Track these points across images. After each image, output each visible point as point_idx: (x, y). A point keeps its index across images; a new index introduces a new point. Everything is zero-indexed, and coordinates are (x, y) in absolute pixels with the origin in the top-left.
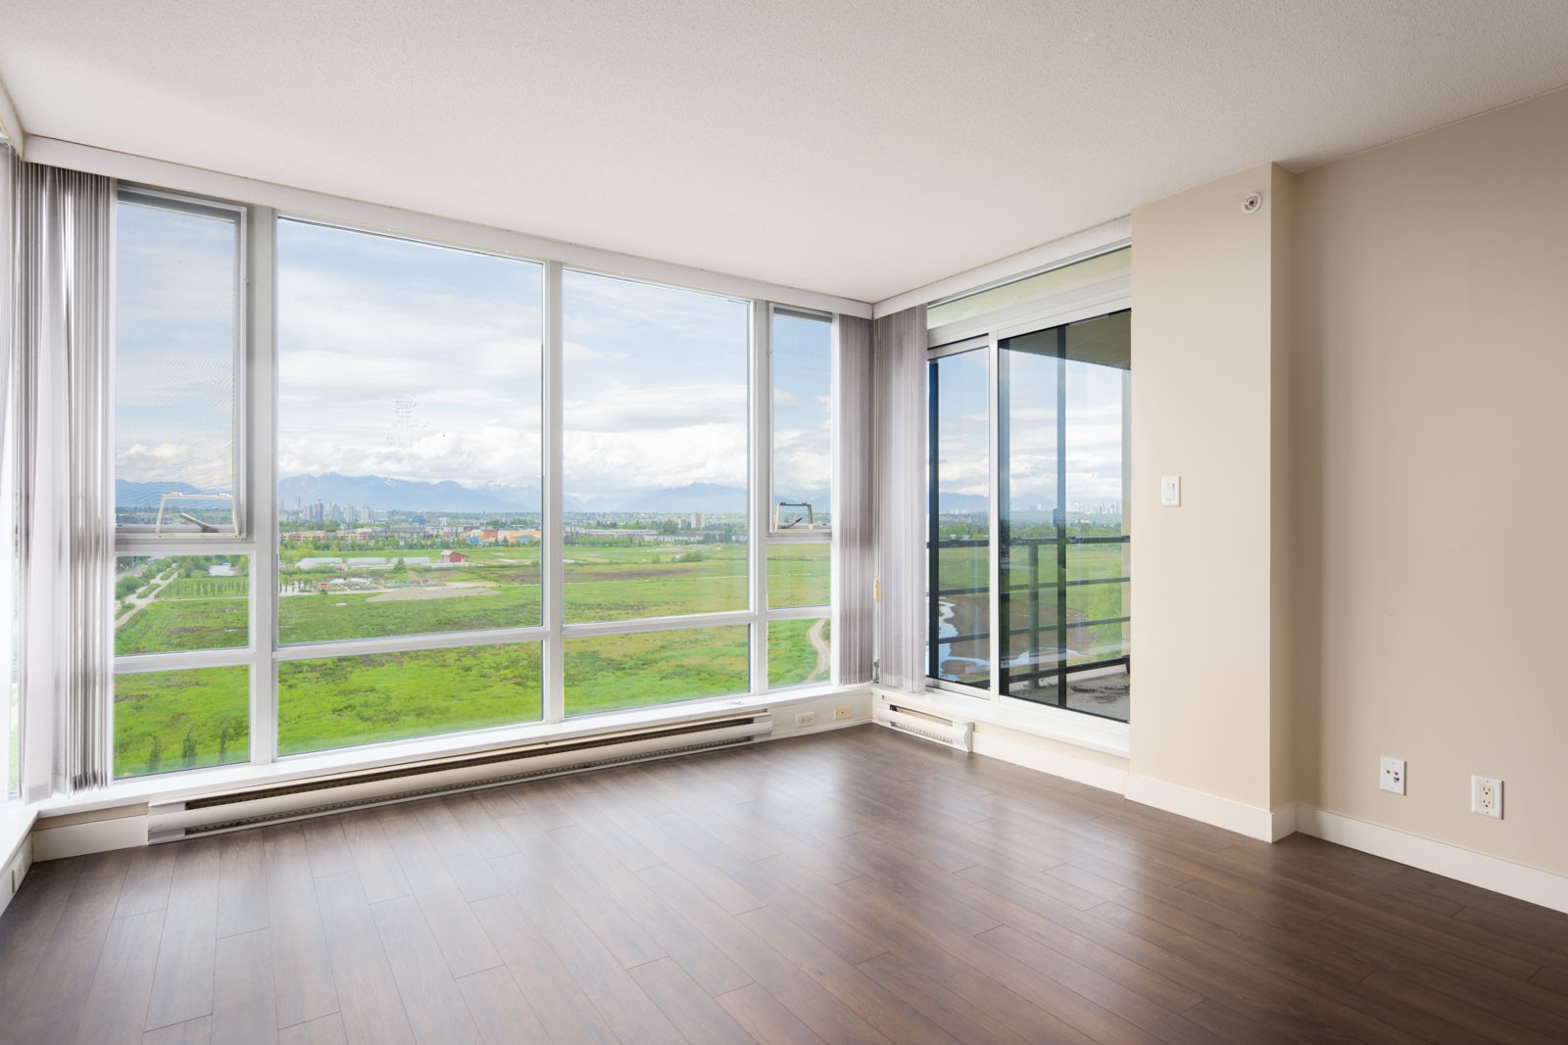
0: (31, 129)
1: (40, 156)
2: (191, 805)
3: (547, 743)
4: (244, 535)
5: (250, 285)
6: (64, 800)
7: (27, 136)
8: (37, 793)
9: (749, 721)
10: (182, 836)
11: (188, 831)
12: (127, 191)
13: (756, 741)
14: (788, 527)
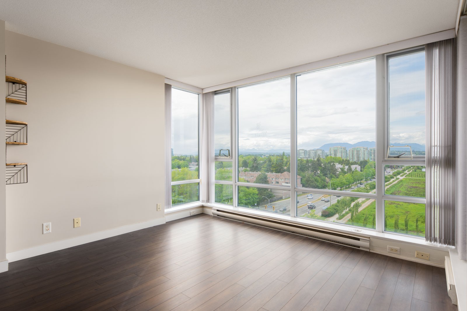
0: (202, 88)
2: (218, 210)
8: (203, 201)
9: (358, 239)
10: (216, 216)
11: (218, 215)
12: (216, 93)
13: (361, 249)
14: (398, 157)
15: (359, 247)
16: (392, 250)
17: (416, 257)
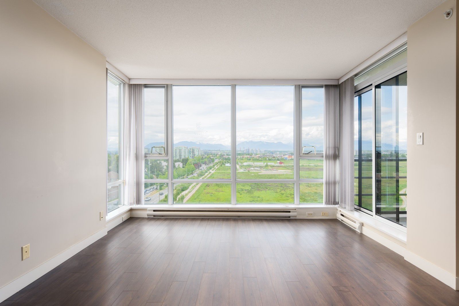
0: (130, 78)
1: (133, 82)
2: (154, 211)
3: (228, 209)
4: (166, 155)
5: (167, 101)
6: (135, 206)
7: (130, 79)
8: (131, 204)
9: (289, 212)
10: (153, 217)
11: (154, 216)
12: (146, 86)
14: (307, 154)
15: (290, 217)
16: (309, 214)
17: (322, 216)
